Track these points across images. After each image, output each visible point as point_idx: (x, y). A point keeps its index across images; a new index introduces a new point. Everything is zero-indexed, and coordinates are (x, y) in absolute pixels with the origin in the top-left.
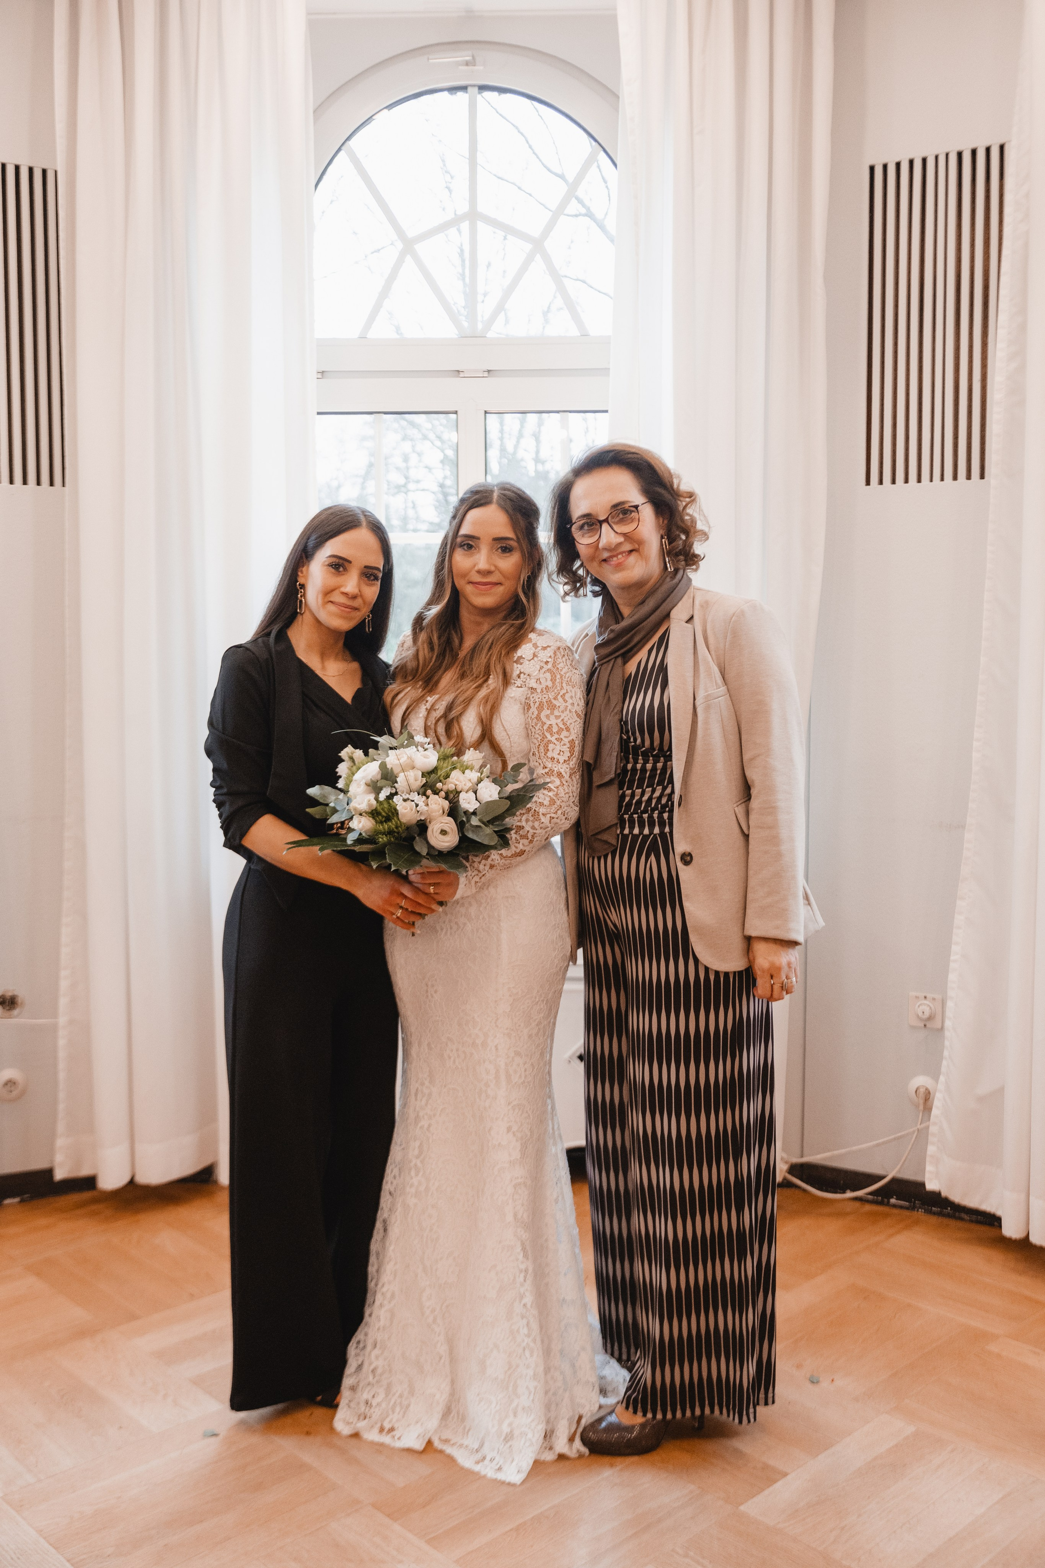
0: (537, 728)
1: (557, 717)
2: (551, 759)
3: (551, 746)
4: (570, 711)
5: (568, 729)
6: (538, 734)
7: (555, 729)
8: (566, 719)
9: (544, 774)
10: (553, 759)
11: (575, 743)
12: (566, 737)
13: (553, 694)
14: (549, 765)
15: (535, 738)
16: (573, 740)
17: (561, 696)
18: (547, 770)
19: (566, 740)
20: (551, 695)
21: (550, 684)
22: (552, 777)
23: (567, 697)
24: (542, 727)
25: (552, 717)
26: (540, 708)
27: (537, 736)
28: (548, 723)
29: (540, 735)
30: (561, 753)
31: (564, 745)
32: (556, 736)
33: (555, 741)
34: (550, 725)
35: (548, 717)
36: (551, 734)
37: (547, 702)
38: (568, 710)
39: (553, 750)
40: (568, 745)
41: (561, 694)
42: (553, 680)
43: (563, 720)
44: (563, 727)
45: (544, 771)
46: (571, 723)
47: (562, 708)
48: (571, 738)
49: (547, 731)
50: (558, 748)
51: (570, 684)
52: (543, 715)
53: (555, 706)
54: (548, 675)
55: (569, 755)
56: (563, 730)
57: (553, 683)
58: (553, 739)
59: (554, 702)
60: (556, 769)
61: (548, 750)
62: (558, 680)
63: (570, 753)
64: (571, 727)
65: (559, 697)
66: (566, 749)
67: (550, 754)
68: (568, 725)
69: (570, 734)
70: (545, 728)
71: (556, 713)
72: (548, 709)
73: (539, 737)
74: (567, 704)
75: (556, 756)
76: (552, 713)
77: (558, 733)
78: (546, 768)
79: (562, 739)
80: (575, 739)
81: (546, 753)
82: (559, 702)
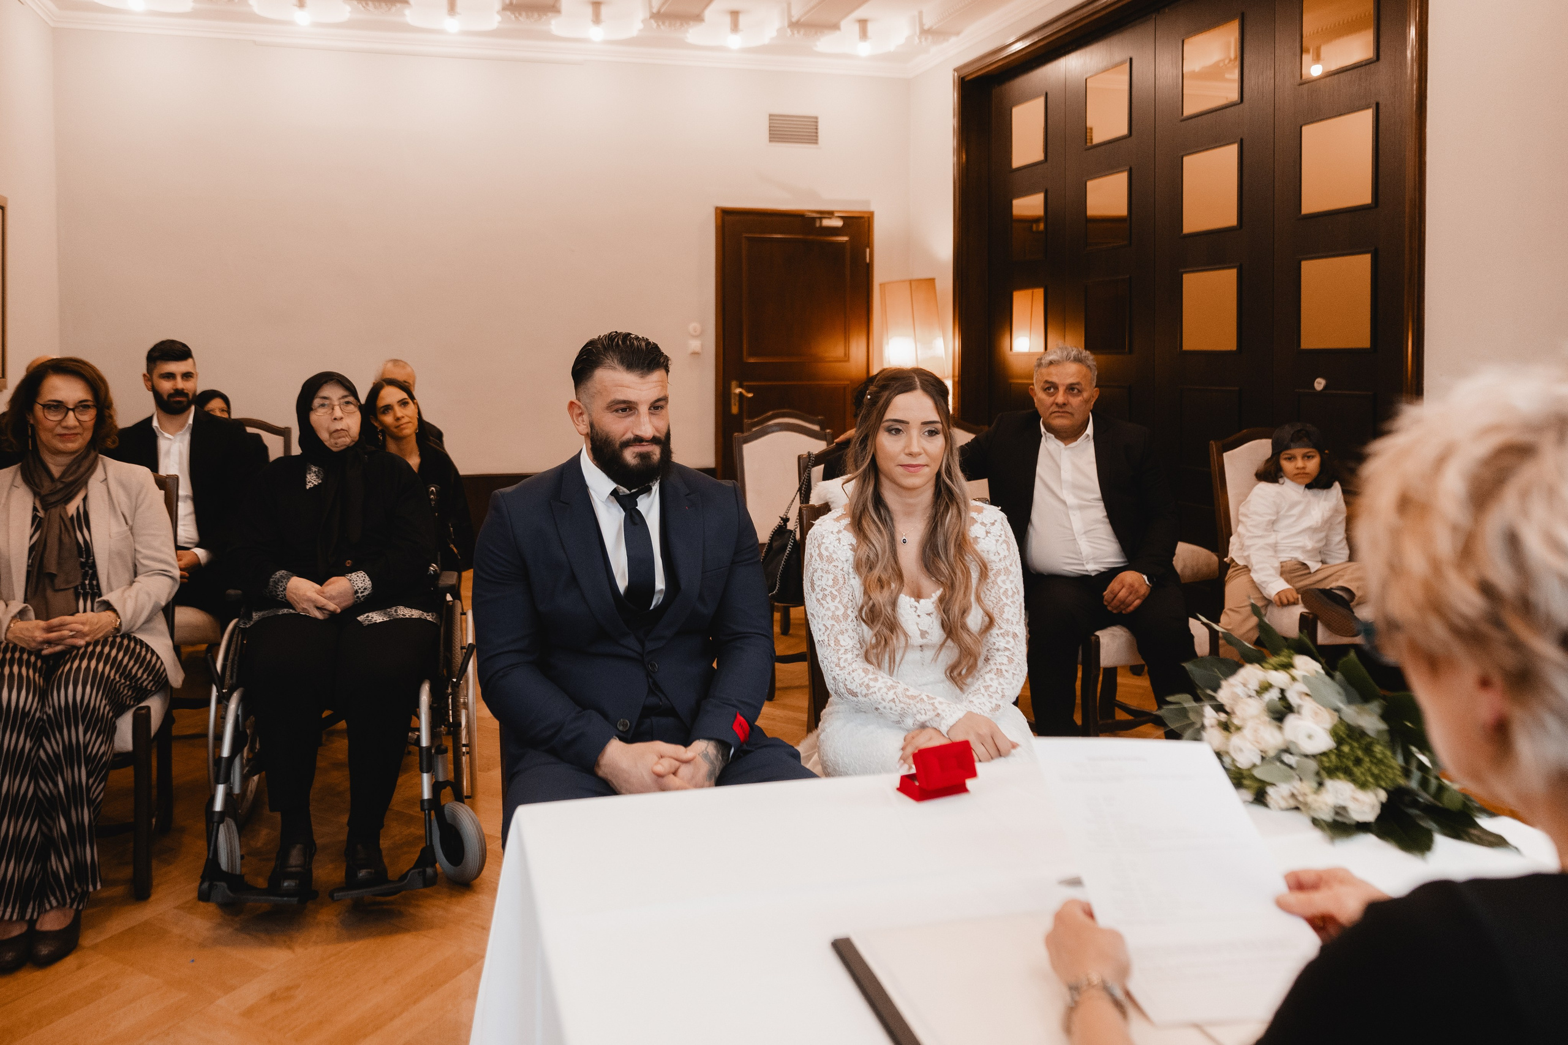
0: (993, 591)
2: (1007, 621)
3: (1007, 609)
6: (994, 597)
7: (1010, 593)
9: (999, 634)
10: (1008, 620)
13: (1009, 561)
14: (1005, 626)
15: (989, 601)
18: (1002, 631)
20: (1008, 563)
21: (1006, 553)
22: (1006, 637)
24: (999, 591)
25: (1008, 582)
26: (998, 573)
27: (993, 599)
28: (1005, 587)
29: (996, 599)
33: (1011, 604)
34: (1006, 589)
35: (1004, 582)
36: (1007, 598)
37: (1004, 568)
39: (1009, 612)
42: (1008, 549)
45: (998, 632)
49: (1003, 594)
52: (999, 580)
53: (1010, 572)
54: (1004, 546)
57: (1009, 551)
58: (1008, 602)
59: (1010, 568)
60: (1011, 630)
61: (1004, 612)
62: (1011, 548)
65: (1013, 563)
67: (1005, 616)
70: (1002, 591)
71: (1011, 578)
72: (1004, 575)
73: (995, 600)
76: (1008, 579)
78: (1002, 628)
81: (1002, 614)
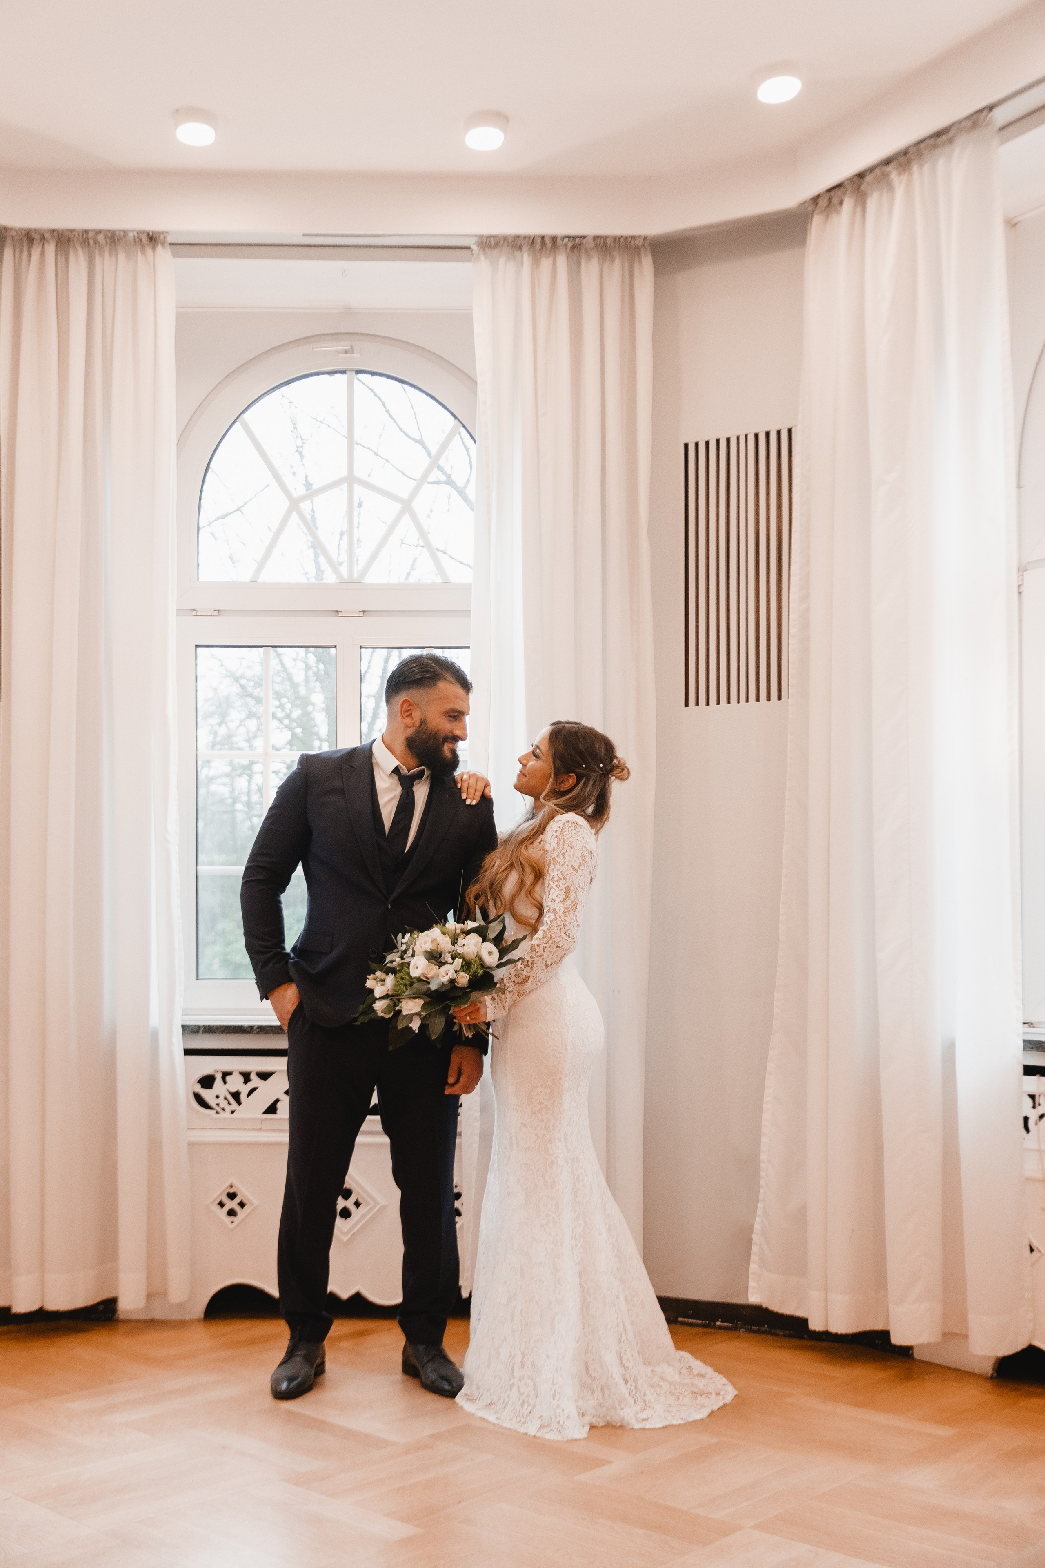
1: (558, 870)
4: (567, 866)
5: (565, 879)
8: (564, 871)
11: (570, 889)
12: (563, 884)
16: (568, 886)
17: (562, 854)
19: (563, 887)
23: (566, 855)
30: (559, 896)
31: (562, 890)
32: (556, 883)
38: (566, 864)
40: (564, 890)
41: (562, 853)
43: (561, 872)
44: (561, 877)
46: (567, 874)
47: (561, 864)
48: (566, 885)
50: (557, 892)
51: (570, 846)
55: (565, 898)
56: (561, 879)
63: (565, 896)
64: (567, 877)
66: (562, 893)
68: (565, 875)
69: (566, 882)
74: (565, 860)
75: (555, 898)
77: (557, 882)
79: (560, 886)
80: (570, 886)
82: (560, 859)
